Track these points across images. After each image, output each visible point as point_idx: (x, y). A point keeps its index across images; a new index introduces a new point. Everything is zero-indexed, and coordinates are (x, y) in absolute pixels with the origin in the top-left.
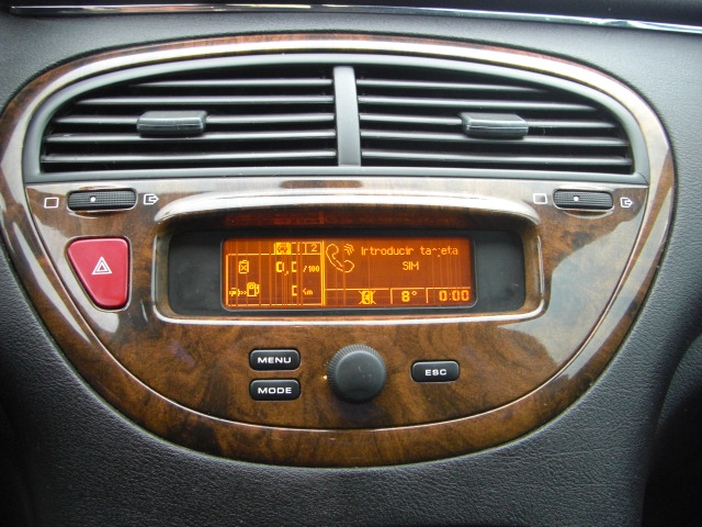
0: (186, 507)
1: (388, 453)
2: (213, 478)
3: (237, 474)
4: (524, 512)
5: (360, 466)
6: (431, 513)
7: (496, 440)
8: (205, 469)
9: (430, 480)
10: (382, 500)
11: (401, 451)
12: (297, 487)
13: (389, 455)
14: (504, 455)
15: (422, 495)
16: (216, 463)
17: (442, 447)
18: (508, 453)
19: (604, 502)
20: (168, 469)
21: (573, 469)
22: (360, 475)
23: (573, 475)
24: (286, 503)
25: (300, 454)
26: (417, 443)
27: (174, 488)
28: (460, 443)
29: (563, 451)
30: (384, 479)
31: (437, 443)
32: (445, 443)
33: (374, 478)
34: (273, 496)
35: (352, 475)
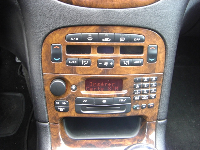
0: (64, 18)
1: (116, 5)
2: (71, 10)
3: (77, 9)
4: (149, 24)
5: (108, 8)
6: (126, 22)
7: (144, 5)
8: (69, 8)
9: (126, 13)
10: (114, 18)
11: (119, 5)
12: (92, 13)
13: (116, 6)
14: (146, 9)
15: (124, 17)
16: (71, 7)
17: (130, 5)
18: (147, 8)
19: (170, 24)
20: (59, 8)
21: (163, 14)
22: (108, 11)
23: (163, 16)
24: (89, 17)
25: (93, 5)
26: (123, 3)
27: (60, 13)
28: (134, 4)
29: (161, 9)
30: (114, 12)
31: (128, 4)
32: (130, 4)
33: (112, 12)
34: (86, 15)
35: (106, 11)
